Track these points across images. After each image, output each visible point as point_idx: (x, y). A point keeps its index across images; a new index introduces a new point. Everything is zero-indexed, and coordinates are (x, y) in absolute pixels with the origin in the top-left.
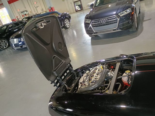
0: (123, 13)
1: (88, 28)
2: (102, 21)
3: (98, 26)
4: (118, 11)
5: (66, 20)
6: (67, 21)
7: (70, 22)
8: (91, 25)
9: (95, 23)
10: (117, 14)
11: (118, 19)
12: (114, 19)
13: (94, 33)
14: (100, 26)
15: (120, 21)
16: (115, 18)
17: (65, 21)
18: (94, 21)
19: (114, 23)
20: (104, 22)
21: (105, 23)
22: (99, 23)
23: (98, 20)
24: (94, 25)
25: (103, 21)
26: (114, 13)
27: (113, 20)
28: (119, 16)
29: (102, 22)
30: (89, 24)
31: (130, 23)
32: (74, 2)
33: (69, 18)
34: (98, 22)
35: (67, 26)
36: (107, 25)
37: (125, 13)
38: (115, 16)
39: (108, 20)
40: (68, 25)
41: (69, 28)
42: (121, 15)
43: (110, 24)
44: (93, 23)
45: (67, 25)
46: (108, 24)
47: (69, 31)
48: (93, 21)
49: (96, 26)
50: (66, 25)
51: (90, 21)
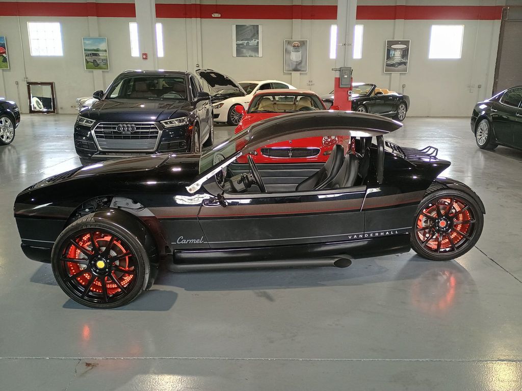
0: (171, 123)
1: (84, 138)
2: (124, 127)
3: (111, 138)
4: (161, 118)
5: (3, 119)
6: (6, 122)
7: (15, 127)
8: (93, 132)
9: (104, 128)
10: (159, 121)
11: (160, 132)
12: (151, 130)
13: (99, 154)
14: (116, 138)
15: (162, 137)
16: (153, 128)
17: (1, 123)
18: (103, 124)
19: (151, 137)
20: (128, 130)
21: (130, 133)
22: (115, 130)
23: (113, 124)
24: (101, 132)
25: (126, 128)
26: (153, 118)
27: (148, 131)
28: (162, 127)
29: (124, 130)
30: (89, 129)
31: (184, 146)
32: (29, 84)
33: (15, 118)
34: (114, 128)
35: (2, 136)
36: (133, 138)
37: (176, 123)
38: (153, 124)
39: (137, 128)
40: (8, 134)
41: (8, 144)
42: (167, 126)
43: (142, 138)
44: (100, 128)
45: (5, 134)
46: (135, 136)
47: (5, 153)
48: (100, 124)
49: (106, 137)
50: (1, 133)
51: (92, 122)
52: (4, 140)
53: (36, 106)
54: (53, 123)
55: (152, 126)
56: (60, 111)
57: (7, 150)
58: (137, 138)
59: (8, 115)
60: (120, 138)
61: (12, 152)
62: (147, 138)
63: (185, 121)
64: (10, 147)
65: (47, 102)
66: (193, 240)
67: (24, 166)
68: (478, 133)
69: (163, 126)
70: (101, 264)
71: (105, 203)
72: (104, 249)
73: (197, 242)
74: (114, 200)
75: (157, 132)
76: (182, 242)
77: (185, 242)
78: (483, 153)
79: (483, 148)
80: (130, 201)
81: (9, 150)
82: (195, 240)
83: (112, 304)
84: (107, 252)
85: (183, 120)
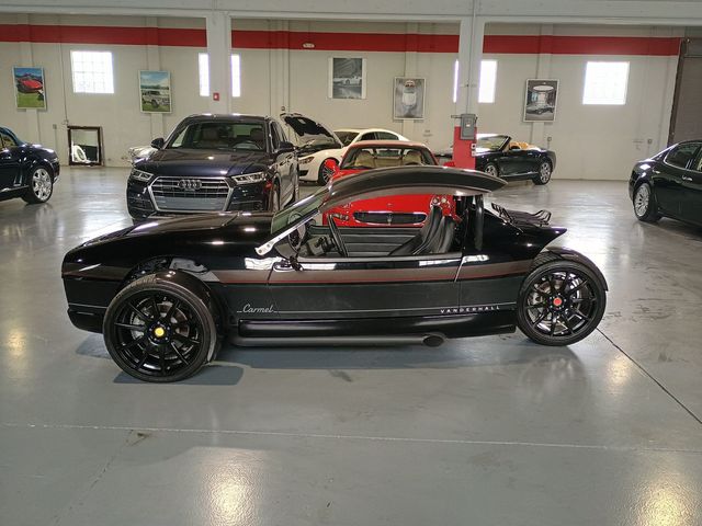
0: (244, 178)
1: (139, 195)
2: (187, 183)
3: (171, 195)
4: (232, 173)
5: (39, 171)
6: (43, 175)
7: (53, 182)
8: (150, 188)
9: (163, 183)
10: (230, 177)
11: (231, 190)
12: (220, 187)
13: (156, 215)
14: (177, 195)
15: (232, 197)
16: (222, 185)
17: (37, 175)
18: (163, 179)
19: (220, 196)
20: (192, 187)
21: (194, 190)
22: (176, 187)
23: (175, 179)
24: (159, 189)
25: (190, 184)
26: (224, 172)
27: (216, 188)
28: (233, 184)
29: (187, 187)
30: (145, 184)
31: (259, 208)
32: (71, 128)
33: (53, 171)
34: (176, 184)
35: (37, 192)
36: (198, 196)
37: (251, 179)
38: (222, 180)
39: (203, 185)
40: (45, 190)
41: (43, 202)
42: (239, 183)
43: (209, 196)
44: (159, 183)
45: (41, 189)
46: (200, 193)
48: (159, 179)
49: (165, 195)
50: (35, 189)
51: (149, 176)
52: (39, 196)
53: (77, 156)
54: (99, 178)
55: (221, 182)
56: (108, 164)
57: (41, 210)
58: (203, 196)
59: (46, 166)
60: (182, 196)
61: (48, 212)
62: (215, 196)
63: (263, 177)
64: (46, 206)
65: (91, 152)
66: (261, 309)
67: (61, 229)
68: (637, 201)
69: (235, 183)
70: (160, 332)
71: (164, 264)
72: (164, 315)
73: (266, 311)
74: (174, 262)
75: (227, 190)
76: (249, 311)
77: (252, 311)
78: (643, 226)
79: (643, 219)
80: (192, 263)
81: (45, 210)
82: (264, 309)
83: (171, 378)
84: (168, 317)
85: (260, 176)
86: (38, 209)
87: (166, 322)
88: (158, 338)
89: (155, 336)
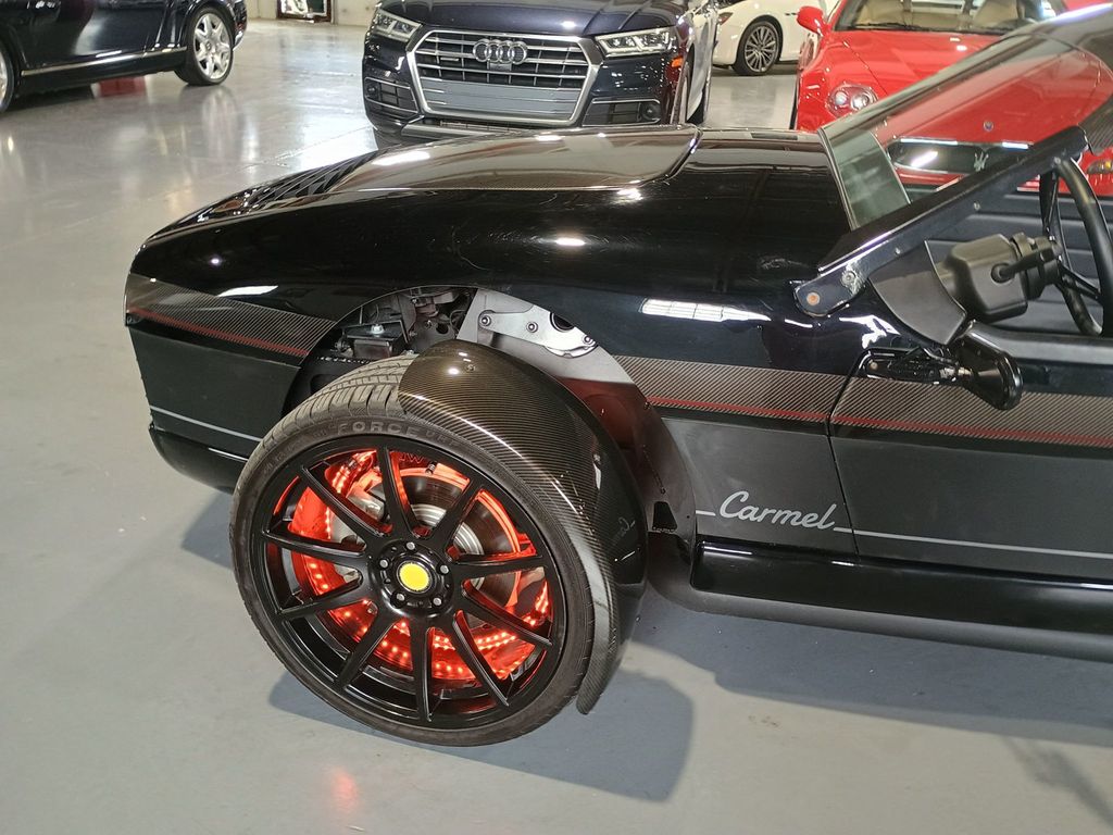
0: (623, 43)
1: (388, 73)
2: (494, 47)
3: (456, 76)
4: (597, 26)
5: (206, 19)
6: (214, 27)
7: (233, 43)
8: (411, 57)
9: (442, 46)
10: (593, 36)
11: (593, 69)
12: (568, 62)
13: (423, 122)
14: (470, 77)
15: (595, 85)
16: (573, 55)
17: (202, 27)
18: (441, 36)
19: (566, 83)
20: (505, 57)
21: (509, 66)
22: (470, 56)
23: (467, 38)
24: (432, 59)
25: (499, 51)
26: (577, 25)
27: (559, 62)
28: (598, 55)
29: (493, 57)
30: (400, 48)
31: (652, 116)
33: (234, 19)
34: (468, 49)
35: (204, 63)
36: (517, 81)
37: (637, 44)
38: (576, 45)
39: (532, 54)
40: (218, 59)
41: (215, 84)
42: (612, 52)
43: (542, 82)
44: (432, 46)
45: (210, 57)
46: (523, 75)
47: (209, 104)
48: (433, 35)
49: (445, 75)
50: (200, 56)
51: (410, 28)
52: (207, 72)
54: (326, 42)
55: (571, 49)
56: (341, 19)
57: (212, 99)
58: (527, 82)
60: (480, 78)
61: (225, 103)
62: (553, 83)
63: (665, 39)
64: (220, 92)
66: (789, 513)
67: (252, 141)
69: (602, 52)
70: (415, 577)
71: (446, 309)
72: (435, 514)
73: (805, 523)
75: (584, 70)
76: (740, 514)
80: (541, 316)
81: (219, 100)
82: (798, 514)
84: (448, 526)
85: (660, 39)
86: (204, 96)
87: (438, 542)
88: (411, 595)
89: (398, 587)
